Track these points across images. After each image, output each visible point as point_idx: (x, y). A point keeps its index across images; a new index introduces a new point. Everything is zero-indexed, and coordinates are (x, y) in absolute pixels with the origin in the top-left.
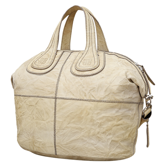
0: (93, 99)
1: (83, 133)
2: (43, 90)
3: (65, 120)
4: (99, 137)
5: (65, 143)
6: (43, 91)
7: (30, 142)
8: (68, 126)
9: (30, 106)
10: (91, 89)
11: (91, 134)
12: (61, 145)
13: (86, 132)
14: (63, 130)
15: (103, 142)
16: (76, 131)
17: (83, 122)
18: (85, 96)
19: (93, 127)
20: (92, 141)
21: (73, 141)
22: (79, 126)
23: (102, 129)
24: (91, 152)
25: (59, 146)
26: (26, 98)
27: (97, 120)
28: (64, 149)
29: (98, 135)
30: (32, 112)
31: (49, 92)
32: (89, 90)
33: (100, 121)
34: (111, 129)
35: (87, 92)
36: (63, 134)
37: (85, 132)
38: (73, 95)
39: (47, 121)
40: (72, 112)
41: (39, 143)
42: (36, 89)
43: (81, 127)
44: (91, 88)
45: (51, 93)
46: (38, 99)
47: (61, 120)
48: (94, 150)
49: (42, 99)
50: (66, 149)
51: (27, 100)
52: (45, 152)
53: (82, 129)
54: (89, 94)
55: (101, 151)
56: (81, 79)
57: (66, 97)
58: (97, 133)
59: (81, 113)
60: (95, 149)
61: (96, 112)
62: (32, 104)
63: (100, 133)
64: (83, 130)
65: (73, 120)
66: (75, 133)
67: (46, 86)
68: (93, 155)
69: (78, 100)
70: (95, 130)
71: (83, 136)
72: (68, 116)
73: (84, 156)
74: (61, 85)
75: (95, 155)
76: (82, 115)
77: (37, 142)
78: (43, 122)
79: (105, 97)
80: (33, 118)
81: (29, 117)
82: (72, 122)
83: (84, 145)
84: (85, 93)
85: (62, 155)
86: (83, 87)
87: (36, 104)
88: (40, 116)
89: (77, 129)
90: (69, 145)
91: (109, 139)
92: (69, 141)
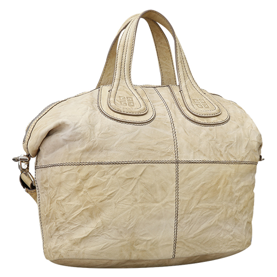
0: (232, 159)
1: (218, 215)
2: (151, 150)
3: (192, 198)
4: (236, 219)
5: (192, 236)
6: (153, 152)
7: (123, 246)
8: (197, 206)
9: (128, 181)
10: (227, 145)
11: (228, 216)
12: (185, 240)
13: (222, 213)
14: (189, 215)
15: (239, 226)
16: (209, 213)
17: (219, 198)
18: (222, 155)
19: (230, 204)
20: (228, 227)
21: (204, 230)
22: (213, 205)
23: (239, 205)
24: (226, 244)
25: (182, 242)
26: (118, 167)
27: (236, 192)
28: (188, 247)
29: (236, 216)
30: (133, 190)
31: (164, 152)
32: (226, 146)
33: (239, 194)
34: (247, 206)
35: (223, 150)
36: (189, 221)
37: (220, 213)
38: (205, 155)
39: (163, 202)
40: (204, 182)
41: (145, 243)
42: (139, 149)
43: (216, 205)
44: (227, 143)
45: (169, 154)
46: (145, 167)
47: (186, 199)
48: (231, 240)
49: (153, 166)
50: (190, 245)
51: (119, 170)
52: (155, 258)
53: (217, 209)
54: (226, 152)
55: (238, 240)
56: (211, 130)
57: (194, 159)
58: (234, 213)
59: (218, 183)
60: (231, 238)
61: (236, 180)
62: (133, 177)
63: (237, 213)
64: (218, 211)
65: (205, 197)
66: (208, 216)
67: (157, 144)
68: (229, 248)
69: (213, 162)
70: (232, 208)
71: (218, 220)
72: (198, 190)
73: (217, 252)
74: (181, 141)
75: (231, 248)
76: (219, 187)
77: (140, 241)
78: (157, 205)
79: (246, 156)
80: (136, 200)
81: (125, 201)
82: (204, 200)
83: (219, 233)
84: (221, 152)
85: (185, 256)
86: (216, 143)
87: (141, 175)
88: (150, 195)
89: (211, 209)
90: (198, 237)
91: (245, 221)
92: (198, 231)
